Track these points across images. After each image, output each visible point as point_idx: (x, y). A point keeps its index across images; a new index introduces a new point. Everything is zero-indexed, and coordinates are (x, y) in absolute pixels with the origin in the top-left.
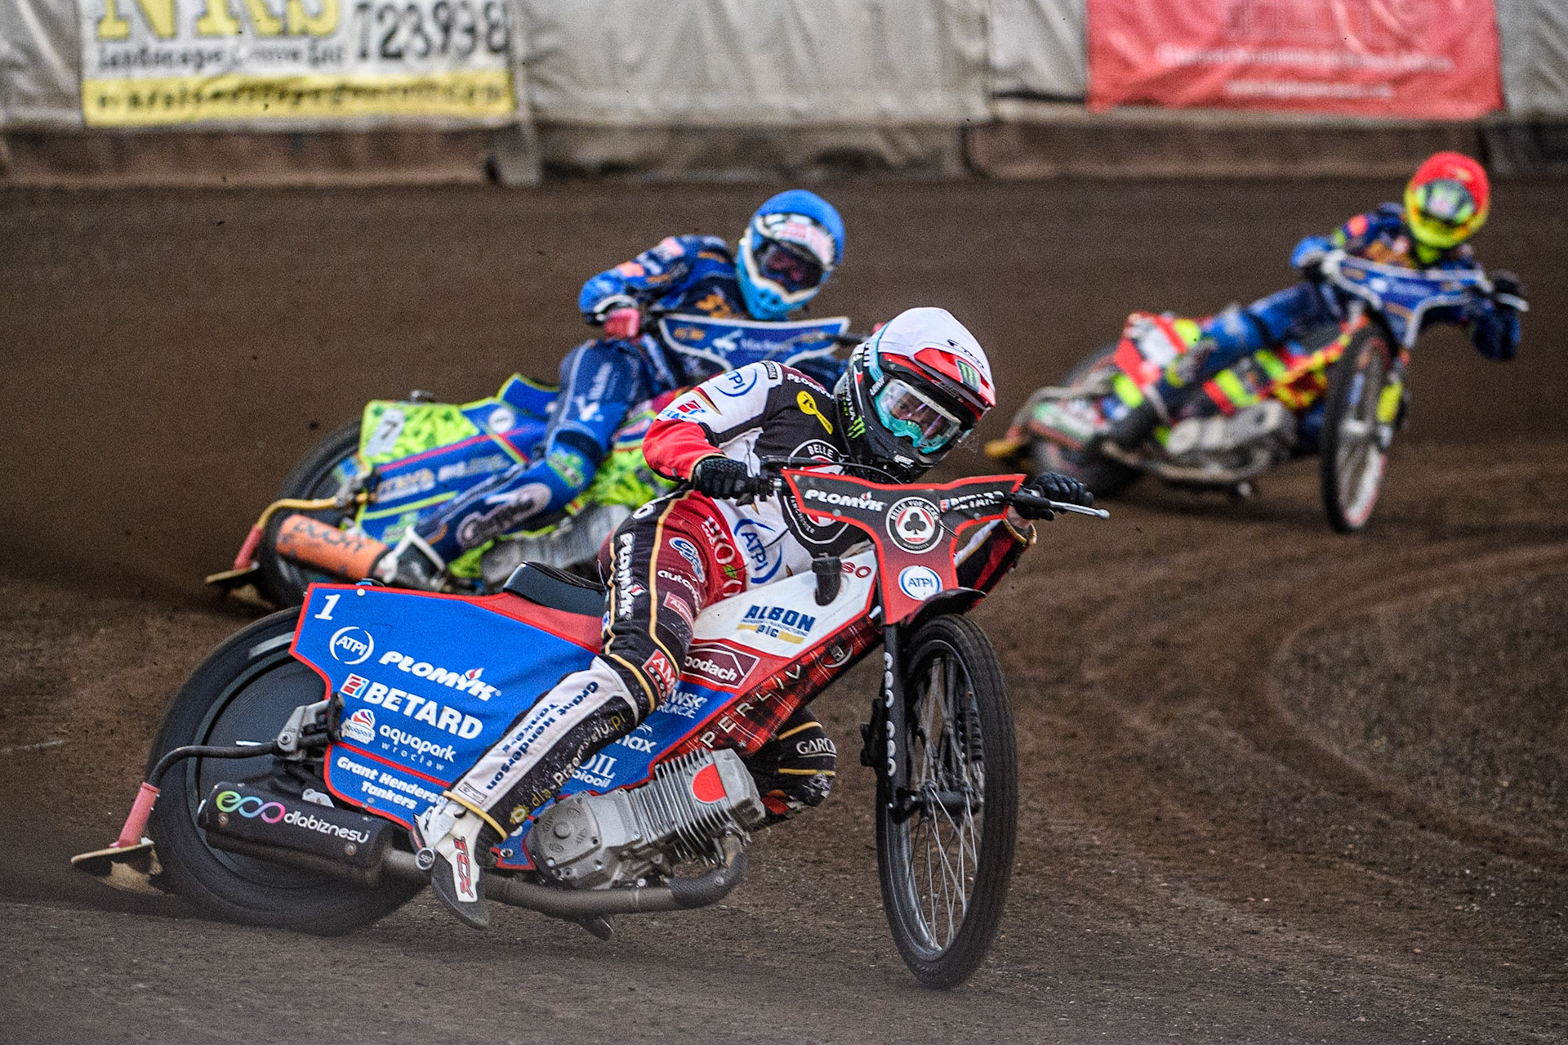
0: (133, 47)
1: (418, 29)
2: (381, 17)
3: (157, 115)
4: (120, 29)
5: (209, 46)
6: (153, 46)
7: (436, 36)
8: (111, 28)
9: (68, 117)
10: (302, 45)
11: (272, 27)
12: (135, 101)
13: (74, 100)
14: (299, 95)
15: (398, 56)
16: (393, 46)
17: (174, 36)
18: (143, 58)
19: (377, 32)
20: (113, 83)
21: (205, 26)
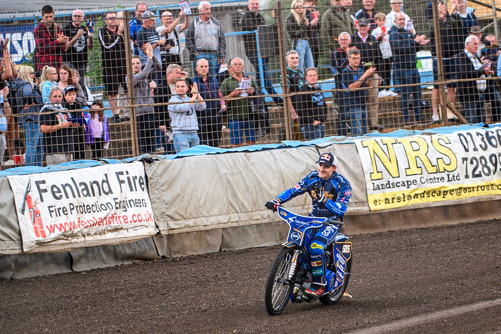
0: (384, 182)
1: (485, 166)
2: (472, 163)
3: (396, 205)
4: (379, 176)
5: (411, 178)
6: (392, 181)
7: (492, 168)
8: (376, 176)
9: (364, 209)
10: (445, 175)
11: (434, 170)
12: (387, 200)
13: (365, 203)
14: (445, 193)
15: (479, 175)
16: (477, 172)
17: (399, 177)
18: (389, 185)
19: (471, 168)
20: (379, 195)
21: (409, 172)
